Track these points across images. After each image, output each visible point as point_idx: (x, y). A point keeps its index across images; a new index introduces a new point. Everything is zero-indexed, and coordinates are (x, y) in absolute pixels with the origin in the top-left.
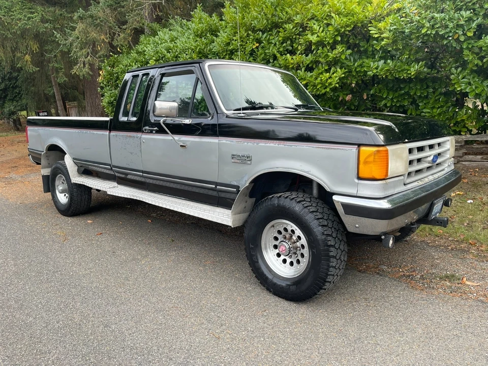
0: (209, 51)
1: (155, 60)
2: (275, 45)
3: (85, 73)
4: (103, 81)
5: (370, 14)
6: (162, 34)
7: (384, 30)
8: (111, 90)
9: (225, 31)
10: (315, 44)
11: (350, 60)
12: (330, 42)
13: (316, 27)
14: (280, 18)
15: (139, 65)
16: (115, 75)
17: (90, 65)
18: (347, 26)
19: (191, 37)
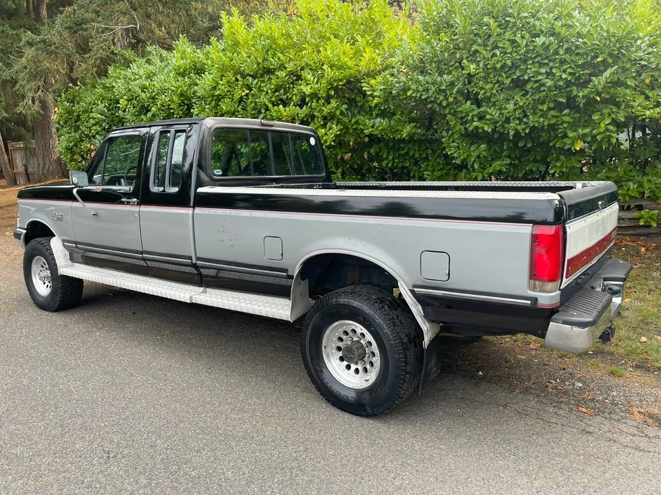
0: (193, 94)
1: (127, 100)
2: (267, 93)
3: (34, 112)
4: (60, 120)
5: (364, 70)
6: (135, 68)
7: (375, 87)
8: (70, 133)
9: (211, 72)
10: (308, 96)
11: (348, 116)
12: (324, 96)
13: (310, 77)
14: (271, 64)
15: (107, 104)
16: (75, 114)
17: (41, 101)
18: (341, 80)
19: (171, 75)
